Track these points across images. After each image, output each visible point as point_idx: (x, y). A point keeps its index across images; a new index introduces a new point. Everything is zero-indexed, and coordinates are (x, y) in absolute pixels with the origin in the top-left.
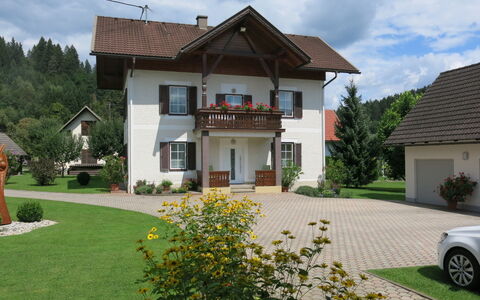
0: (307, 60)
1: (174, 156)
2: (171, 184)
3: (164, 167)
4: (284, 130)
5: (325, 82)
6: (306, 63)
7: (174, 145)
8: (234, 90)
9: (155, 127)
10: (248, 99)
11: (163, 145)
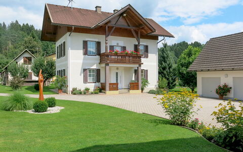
0: (154, 31)
1: (90, 75)
2: (89, 89)
3: (85, 81)
4: (142, 64)
5: (158, 41)
6: (153, 32)
7: (90, 70)
8: (118, 44)
9: (81, 61)
10: (124, 48)
11: (85, 70)
